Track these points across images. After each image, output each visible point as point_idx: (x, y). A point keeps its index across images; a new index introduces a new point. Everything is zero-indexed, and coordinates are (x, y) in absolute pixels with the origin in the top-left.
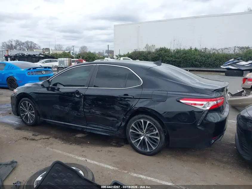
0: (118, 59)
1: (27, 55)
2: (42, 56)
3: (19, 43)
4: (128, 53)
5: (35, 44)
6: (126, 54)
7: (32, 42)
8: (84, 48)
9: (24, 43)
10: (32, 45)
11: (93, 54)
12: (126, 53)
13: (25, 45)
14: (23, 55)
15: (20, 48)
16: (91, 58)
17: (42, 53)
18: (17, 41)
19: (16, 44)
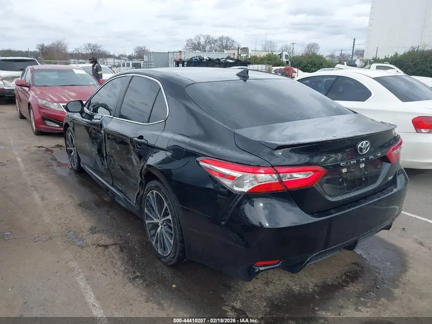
0: (365, 66)
1: (206, 60)
2: (231, 61)
3: (209, 41)
4: (396, 54)
5: (233, 41)
6: (390, 57)
7: (228, 39)
8: (313, 46)
9: (216, 40)
10: (228, 43)
11: (321, 57)
12: (391, 54)
13: (219, 43)
14: (201, 60)
15: (211, 48)
16: (315, 65)
17: (232, 57)
18: (208, 37)
19: (206, 41)
